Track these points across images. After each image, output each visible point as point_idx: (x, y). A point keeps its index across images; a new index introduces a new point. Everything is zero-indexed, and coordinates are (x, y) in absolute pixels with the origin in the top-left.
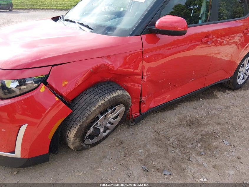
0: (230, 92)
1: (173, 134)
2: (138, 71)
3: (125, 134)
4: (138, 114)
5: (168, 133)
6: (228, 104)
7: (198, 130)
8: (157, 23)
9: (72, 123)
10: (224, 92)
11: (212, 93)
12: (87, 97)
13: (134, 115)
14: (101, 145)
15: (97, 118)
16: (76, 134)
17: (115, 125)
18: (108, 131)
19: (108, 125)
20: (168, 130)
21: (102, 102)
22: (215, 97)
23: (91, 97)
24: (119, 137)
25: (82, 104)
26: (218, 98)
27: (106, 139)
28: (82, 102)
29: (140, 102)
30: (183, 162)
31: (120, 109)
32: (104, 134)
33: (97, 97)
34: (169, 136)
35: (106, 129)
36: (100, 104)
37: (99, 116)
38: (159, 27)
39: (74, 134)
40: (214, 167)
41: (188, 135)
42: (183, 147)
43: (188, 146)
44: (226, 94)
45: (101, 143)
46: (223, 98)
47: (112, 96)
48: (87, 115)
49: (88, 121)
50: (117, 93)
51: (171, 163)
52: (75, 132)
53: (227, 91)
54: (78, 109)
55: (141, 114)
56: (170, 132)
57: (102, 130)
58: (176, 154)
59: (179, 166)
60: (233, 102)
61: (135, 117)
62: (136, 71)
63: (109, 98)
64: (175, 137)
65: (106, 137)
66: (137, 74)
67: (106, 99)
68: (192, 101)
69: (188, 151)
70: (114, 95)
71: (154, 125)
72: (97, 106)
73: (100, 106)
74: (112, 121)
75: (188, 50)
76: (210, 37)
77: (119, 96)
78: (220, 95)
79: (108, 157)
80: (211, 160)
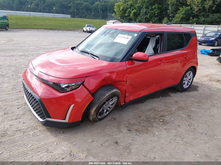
0: (179, 93)
1: (143, 115)
2: (124, 79)
3: (116, 115)
4: (124, 103)
5: (141, 114)
6: (177, 100)
7: (158, 113)
8: (134, 55)
9: (93, 105)
10: (175, 93)
11: (168, 93)
12: (101, 92)
13: (122, 104)
14: (104, 120)
15: (105, 103)
16: (95, 110)
17: (112, 109)
18: (108, 113)
19: (108, 109)
20: (140, 113)
21: (108, 94)
22: (169, 96)
23: (103, 92)
24: (113, 117)
25: (98, 95)
26: (171, 96)
27: (106, 118)
28: (98, 94)
29: (125, 97)
30: (149, 127)
31: (115, 99)
32: (106, 114)
33: (106, 92)
34: (142, 116)
35: (107, 111)
36: (107, 95)
37: (106, 102)
38: (134, 57)
39: (94, 110)
40: (165, 129)
41: (152, 115)
42: (149, 121)
43: (152, 121)
44: (176, 95)
45: (104, 119)
46: (174, 97)
47: (112, 92)
48: (101, 101)
49: (101, 104)
50: (115, 90)
51: (142, 127)
52: (95, 109)
53: (177, 93)
54: (96, 98)
55: (125, 103)
56: (142, 114)
57: (105, 111)
58: (145, 124)
59: (147, 129)
60: (180, 98)
61: (122, 105)
62: (123, 80)
63: (111, 92)
64: (144, 116)
65: (107, 116)
66: (124, 81)
67: (110, 93)
68: (155, 98)
69: (151, 122)
70: (113, 91)
71: (132, 111)
72: (106, 96)
73: (107, 96)
74: (111, 106)
75: (153, 67)
76: (163, 61)
77: (116, 92)
78: (173, 95)
79: (109, 125)
80: (164, 126)
